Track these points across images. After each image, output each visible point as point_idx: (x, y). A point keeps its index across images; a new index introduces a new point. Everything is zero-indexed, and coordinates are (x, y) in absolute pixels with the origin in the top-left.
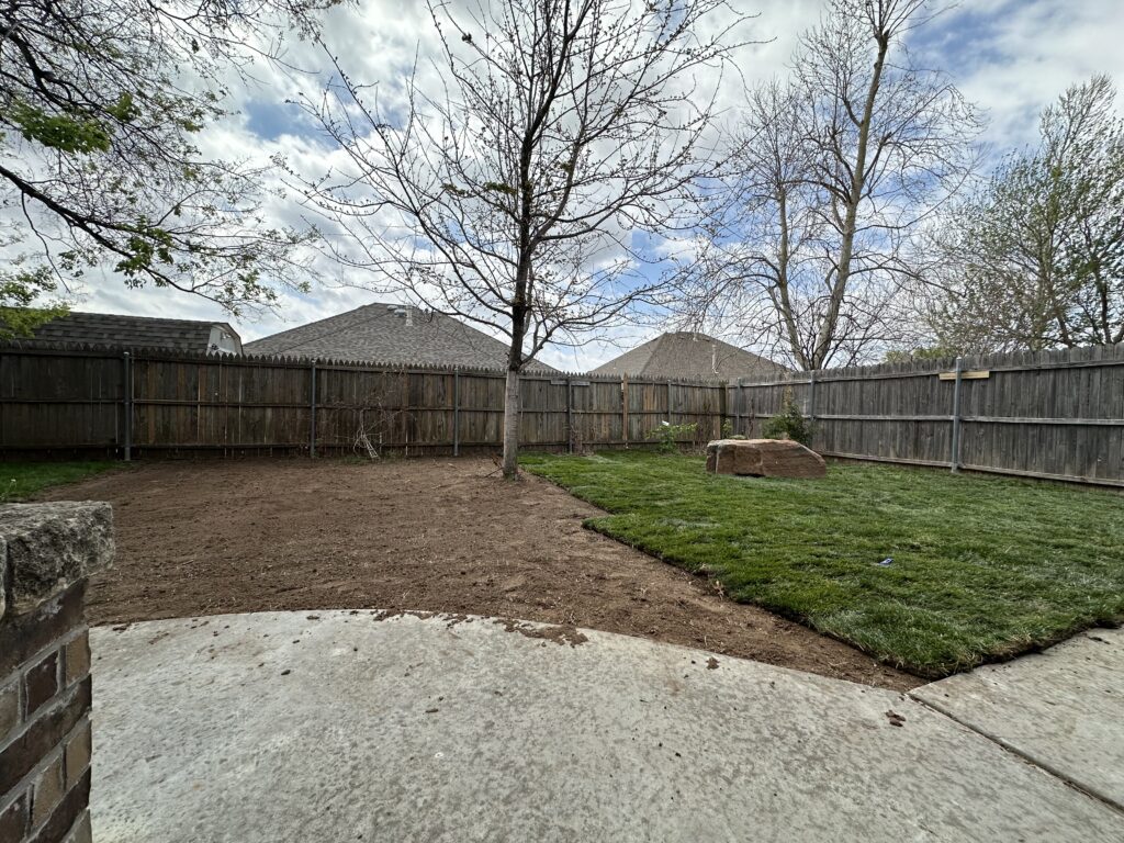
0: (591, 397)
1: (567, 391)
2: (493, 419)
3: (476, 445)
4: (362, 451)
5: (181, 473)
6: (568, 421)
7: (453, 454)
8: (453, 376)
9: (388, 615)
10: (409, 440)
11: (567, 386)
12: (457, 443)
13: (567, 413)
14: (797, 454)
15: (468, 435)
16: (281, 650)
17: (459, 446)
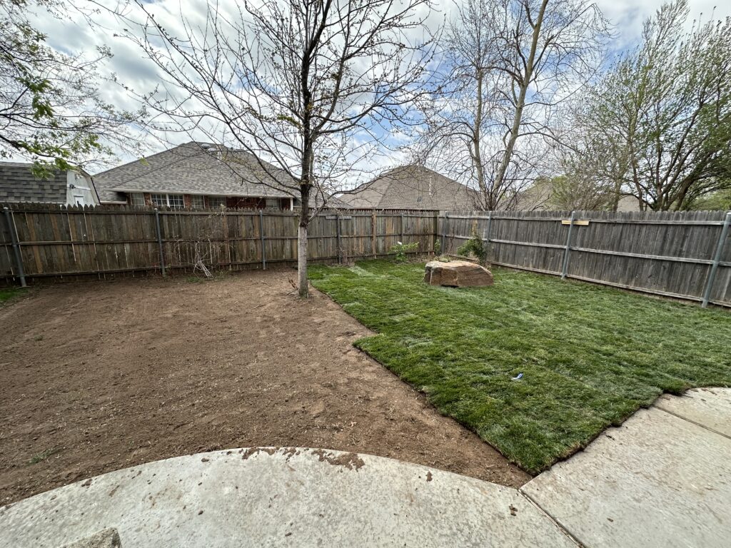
0: (352, 226)
1: (337, 223)
2: (288, 243)
3: (278, 262)
4: (199, 271)
5: (71, 299)
6: (338, 242)
7: (262, 268)
8: (259, 215)
9: (251, 453)
10: (232, 261)
11: (336, 219)
12: (264, 261)
13: (337, 237)
14: (478, 272)
15: (271, 256)
16: (193, 492)
17: (266, 263)
